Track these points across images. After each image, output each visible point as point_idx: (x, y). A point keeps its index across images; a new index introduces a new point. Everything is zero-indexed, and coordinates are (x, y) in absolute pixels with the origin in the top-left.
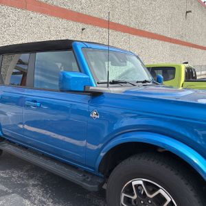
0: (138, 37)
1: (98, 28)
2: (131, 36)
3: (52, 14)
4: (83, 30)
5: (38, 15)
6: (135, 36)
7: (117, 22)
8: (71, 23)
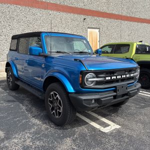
0: (129, 22)
1: (96, 18)
2: (122, 22)
3: (63, 11)
4: (84, 19)
5: (55, 12)
6: (126, 22)
7: (111, 12)
8: (76, 15)
